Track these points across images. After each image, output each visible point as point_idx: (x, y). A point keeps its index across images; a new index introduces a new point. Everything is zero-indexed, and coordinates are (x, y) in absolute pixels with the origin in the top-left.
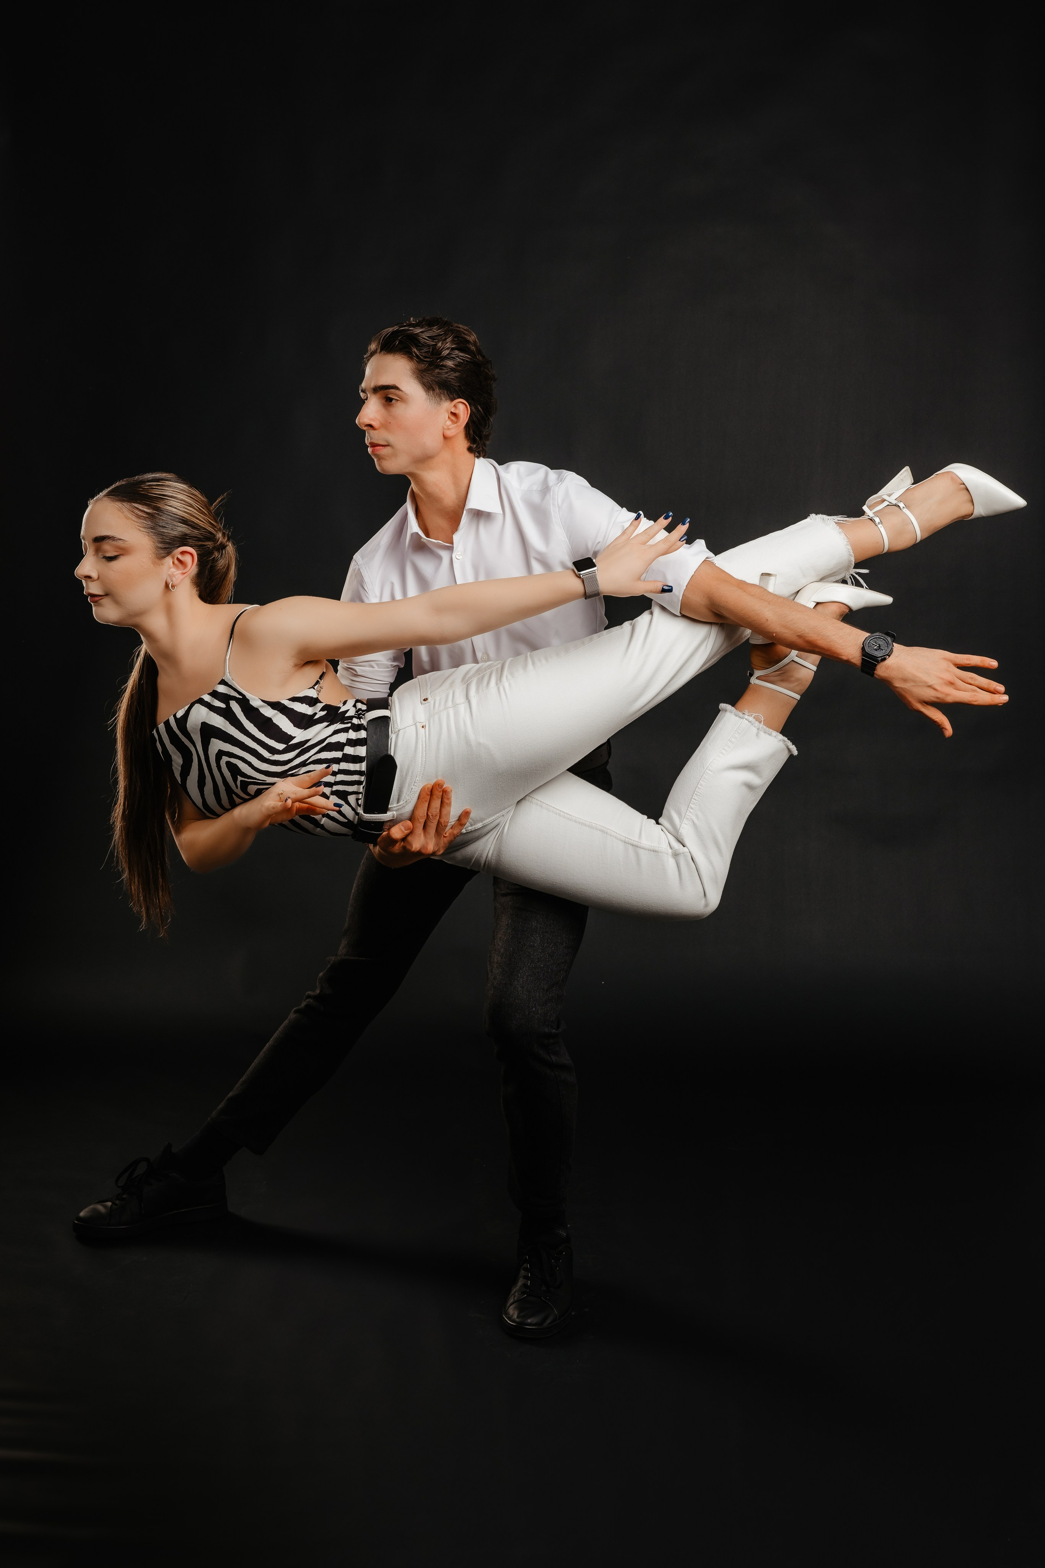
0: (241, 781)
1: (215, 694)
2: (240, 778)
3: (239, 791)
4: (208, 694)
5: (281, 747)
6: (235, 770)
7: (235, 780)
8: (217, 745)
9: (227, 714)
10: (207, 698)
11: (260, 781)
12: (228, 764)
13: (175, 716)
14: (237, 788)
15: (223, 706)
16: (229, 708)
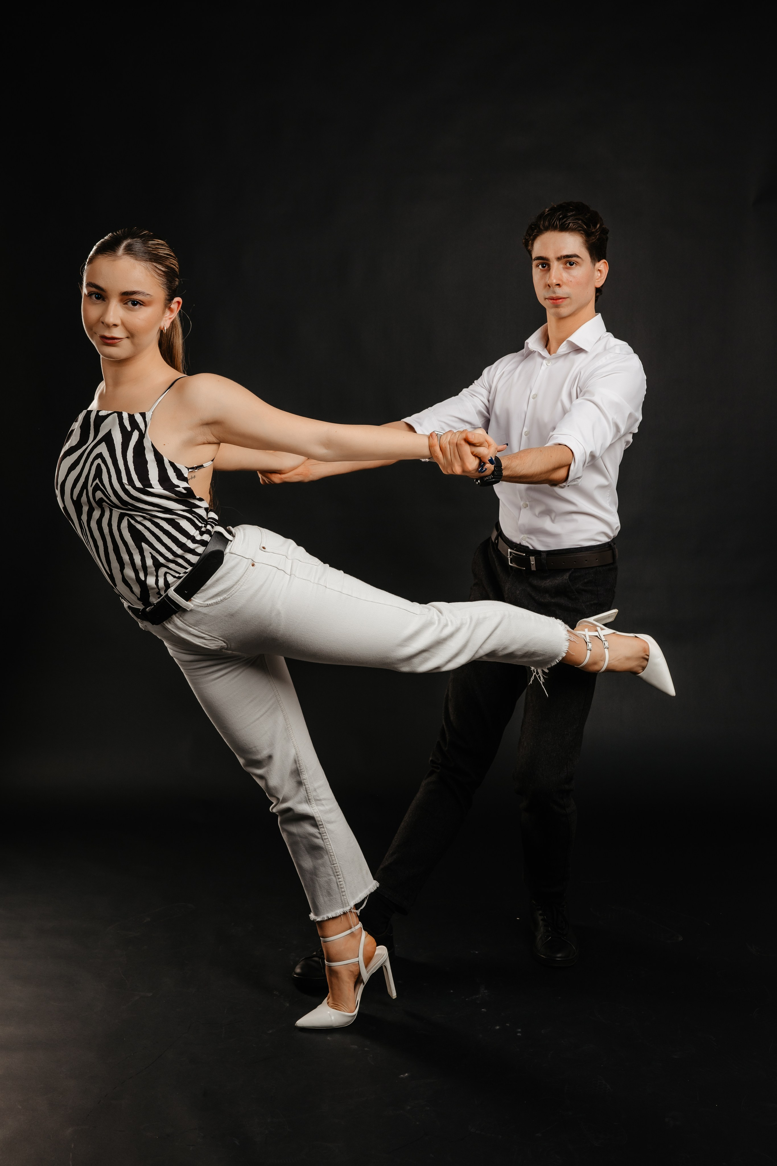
0: (97, 483)
1: (131, 417)
2: (97, 481)
3: (90, 489)
4: (128, 414)
5: (138, 485)
6: (99, 473)
7: (94, 480)
8: (103, 449)
9: (126, 436)
10: (125, 415)
11: (107, 494)
12: (99, 465)
13: (98, 412)
14: (91, 486)
15: (129, 429)
16: (130, 434)
